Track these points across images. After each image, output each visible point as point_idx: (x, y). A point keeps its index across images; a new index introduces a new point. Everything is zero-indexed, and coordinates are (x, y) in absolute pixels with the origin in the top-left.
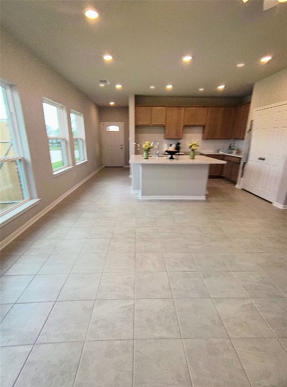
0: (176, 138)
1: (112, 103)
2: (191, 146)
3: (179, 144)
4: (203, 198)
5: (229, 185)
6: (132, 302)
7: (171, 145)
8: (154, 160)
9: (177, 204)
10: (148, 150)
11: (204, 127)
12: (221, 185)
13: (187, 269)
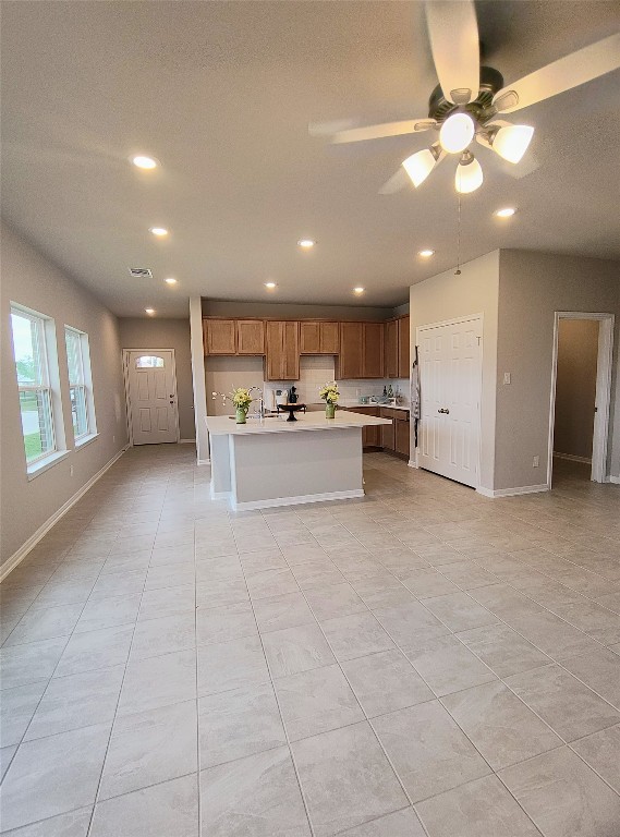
0: (287, 377)
1: (150, 311)
2: (326, 394)
3: (294, 389)
4: (360, 493)
5: (397, 463)
6: (284, 754)
7: (279, 393)
8: (256, 425)
9: (314, 511)
10: (245, 406)
11: (336, 357)
12: (384, 464)
13: (375, 648)
